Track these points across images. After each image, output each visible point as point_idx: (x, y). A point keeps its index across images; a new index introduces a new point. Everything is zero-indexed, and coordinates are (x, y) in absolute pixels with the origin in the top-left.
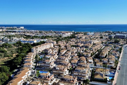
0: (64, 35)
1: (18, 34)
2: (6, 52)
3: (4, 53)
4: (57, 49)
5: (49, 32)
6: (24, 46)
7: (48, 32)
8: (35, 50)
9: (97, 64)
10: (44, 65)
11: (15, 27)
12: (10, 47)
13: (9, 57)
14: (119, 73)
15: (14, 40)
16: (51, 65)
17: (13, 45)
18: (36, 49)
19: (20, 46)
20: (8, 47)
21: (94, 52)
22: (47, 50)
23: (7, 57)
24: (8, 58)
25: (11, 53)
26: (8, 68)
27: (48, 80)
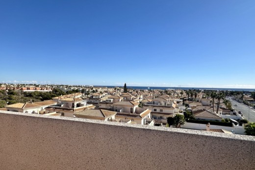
9: (191, 105)
27: (72, 111)
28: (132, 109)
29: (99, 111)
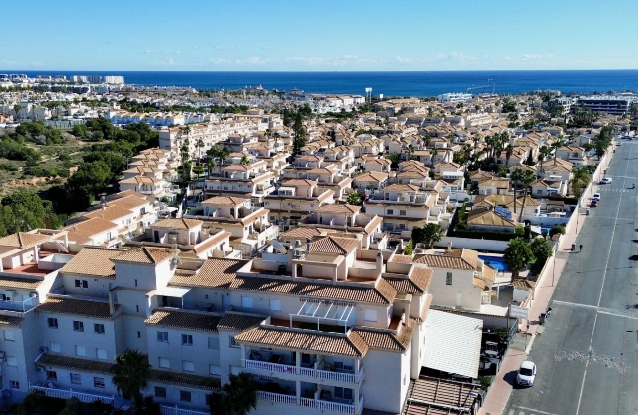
0: (324, 105)
1: (93, 98)
2: (36, 157)
3: (24, 163)
4: (286, 141)
5: (247, 94)
6: (125, 138)
7: (245, 91)
8: (175, 142)
9: (483, 187)
10: (219, 185)
11: (79, 78)
12: (53, 139)
13: (52, 178)
14: (590, 216)
15: (75, 116)
16: (254, 187)
17: (69, 132)
18: (184, 137)
19: (106, 138)
20: (43, 137)
21: (472, 152)
22: (234, 140)
23: (40, 175)
24: (43, 179)
25: (60, 162)
26: (44, 205)
27: (239, 224)
28: (350, 219)
29: (314, 230)
